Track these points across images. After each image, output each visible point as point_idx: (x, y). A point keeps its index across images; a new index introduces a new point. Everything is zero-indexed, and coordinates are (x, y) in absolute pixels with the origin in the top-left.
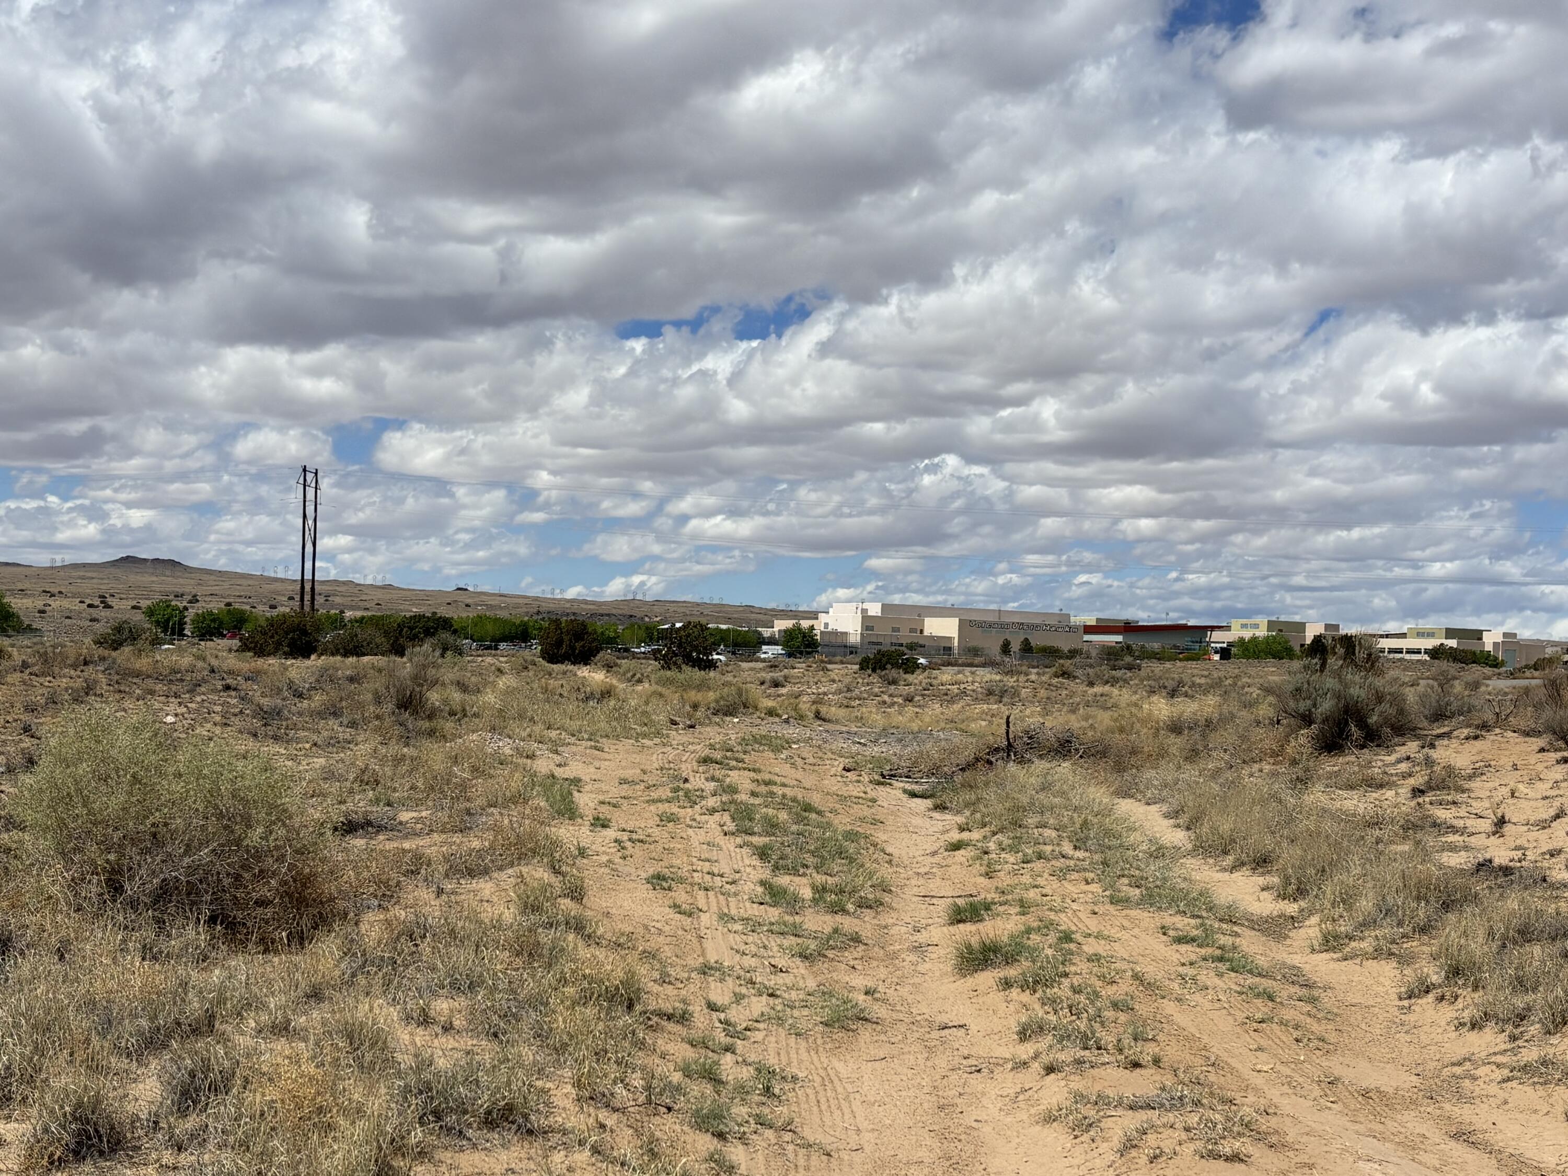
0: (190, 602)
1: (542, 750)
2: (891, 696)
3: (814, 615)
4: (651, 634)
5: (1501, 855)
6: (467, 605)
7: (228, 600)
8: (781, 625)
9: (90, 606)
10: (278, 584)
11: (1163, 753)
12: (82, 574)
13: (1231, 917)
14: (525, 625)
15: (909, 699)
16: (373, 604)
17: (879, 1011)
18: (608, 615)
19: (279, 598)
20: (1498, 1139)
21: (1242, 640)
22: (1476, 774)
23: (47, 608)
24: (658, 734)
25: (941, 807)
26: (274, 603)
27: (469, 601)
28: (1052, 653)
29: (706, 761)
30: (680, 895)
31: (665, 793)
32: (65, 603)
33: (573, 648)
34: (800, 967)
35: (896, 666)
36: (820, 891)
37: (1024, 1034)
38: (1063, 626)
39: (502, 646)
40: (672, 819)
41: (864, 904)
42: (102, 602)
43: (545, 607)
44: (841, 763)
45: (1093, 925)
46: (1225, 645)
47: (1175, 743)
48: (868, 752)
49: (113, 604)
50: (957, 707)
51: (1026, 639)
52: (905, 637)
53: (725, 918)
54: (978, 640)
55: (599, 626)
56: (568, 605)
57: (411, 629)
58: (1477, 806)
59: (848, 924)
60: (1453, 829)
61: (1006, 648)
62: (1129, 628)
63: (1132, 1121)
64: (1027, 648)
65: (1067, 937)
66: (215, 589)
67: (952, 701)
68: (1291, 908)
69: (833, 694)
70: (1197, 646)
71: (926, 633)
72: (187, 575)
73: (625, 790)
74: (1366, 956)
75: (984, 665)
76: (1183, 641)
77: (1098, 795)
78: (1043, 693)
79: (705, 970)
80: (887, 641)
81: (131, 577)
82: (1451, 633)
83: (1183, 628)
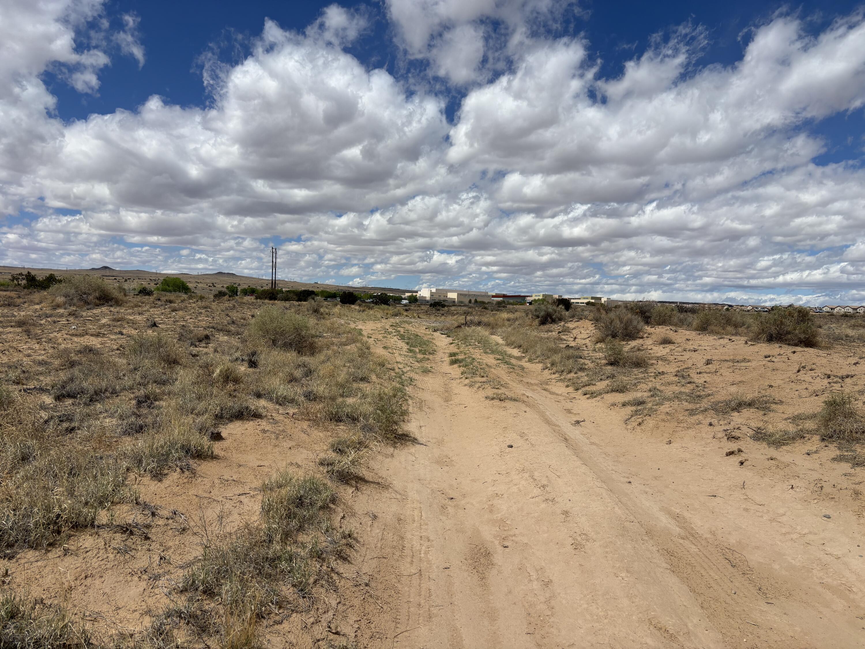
0: (238, 285)
1: (352, 323)
2: (438, 314)
3: (417, 292)
4: (371, 297)
5: (573, 344)
6: (318, 288)
7: (250, 285)
8: (408, 294)
9: (210, 286)
10: (263, 281)
11: (504, 325)
12: (206, 277)
13: (510, 356)
14: (335, 293)
15: (443, 315)
16: (291, 287)
17: (433, 370)
19: (264, 285)
20: (551, 390)
21: (535, 299)
22: (574, 328)
23: (197, 286)
24: (379, 320)
25: (449, 336)
27: (318, 286)
28: (482, 303)
29: (392, 326)
30: (390, 350)
31: (383, 332)
32: (202, 285)
33: (349, 300)
34: (417, 364)
35: (439, 305)
36: (420, 351)
37: (462, 374)
38: (486, 295)
40: (385, 337)
41: (430, 353)
42: (213, 285)
43: (340, 288)
44: (424, 327)
45: (480, 357)
46: (530, 301)
47: (507, 323)
48: (432, 325)
49: (216, 286)
50: (455, 317)
51: (476, 299)
52: (442, 298)
53: (400, 354)
54: (463, 299)
55: (356, 293)
58: (572, 335)
59: (426, 356)
60: (565, 340)
61: (470, 301)
62: (504, 296)
63: (480, 384)
64: (476, 301)
65: (474, 359)
66: (245, 282)
67: (454, 315)
68: (523, 355)
69: (423, 312)
70: (523, 301)
71: (448, 297)
72: (237, 278)
73: (373, 332)
74: (537, 363)
75: (464, 306)
76: (519, 300)
77: (487, 333)
78: (479, 313)
79: (397, 362)
80: (437, 298)
81: (221, 278)
82: (593, 298)
83: (519, 296)
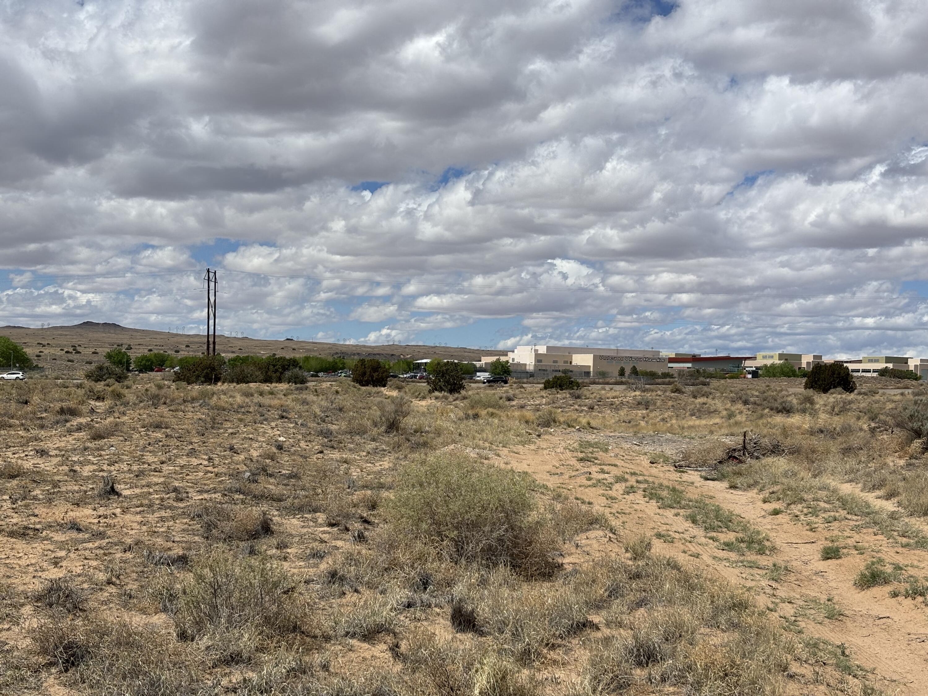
0: (127, 349)
2: (579, 406)
3: (505, 353)
4: (409, 366)
6: (294, 349)
7: (149, 348)
8: (486, 359)
9: (67, 352)
10: (178, 337)
12: (60, 332)
14: (333, 362)
15: (591, 408)
16: (237, 349)
18: (379, 354)
19: (180, 346)
21: (766, 366)
23: (41, 354)
26: (177, 349)
27: (294, 347)
28: (652, 375)
32: (52, 351)
33: (372, 377)
35: (566, 385)
38: (656, 358)
39: (321, 374)
42: (74, 350)
43: (340, 350)
46: (754, 369)
49: (81, 351)
50: (623, 412)
51: (634, 367)
52: (561, 366)
54: (605, 367)
56: (354, 348)
57: (274, 366)
61: (622, 373)
62: (695, 359)
64: (635, 371)
66: (141, 342)
69: (545, 405)
70: (736, 369)
71: (574, 363)
72: (124, 333)
76: (728, 367)
78: (669, 403)
80: (550, 369)
81: (91, 335)
82: (888, 360)
83: (727, 359)
